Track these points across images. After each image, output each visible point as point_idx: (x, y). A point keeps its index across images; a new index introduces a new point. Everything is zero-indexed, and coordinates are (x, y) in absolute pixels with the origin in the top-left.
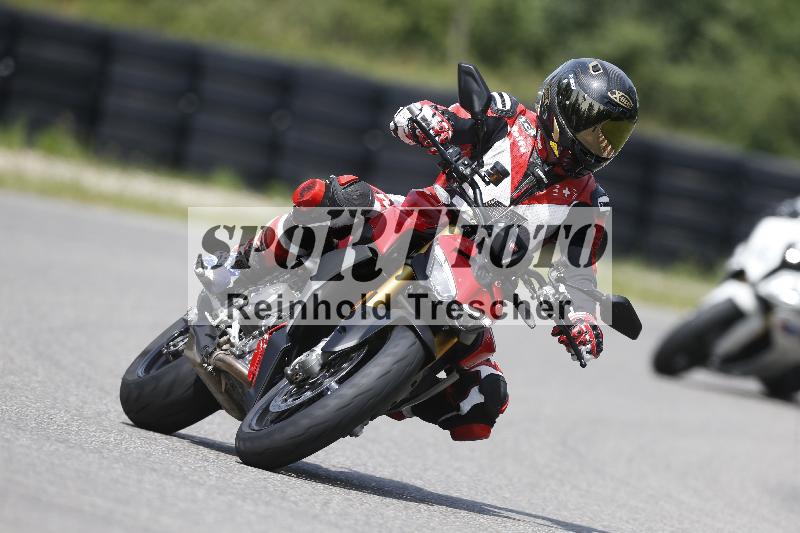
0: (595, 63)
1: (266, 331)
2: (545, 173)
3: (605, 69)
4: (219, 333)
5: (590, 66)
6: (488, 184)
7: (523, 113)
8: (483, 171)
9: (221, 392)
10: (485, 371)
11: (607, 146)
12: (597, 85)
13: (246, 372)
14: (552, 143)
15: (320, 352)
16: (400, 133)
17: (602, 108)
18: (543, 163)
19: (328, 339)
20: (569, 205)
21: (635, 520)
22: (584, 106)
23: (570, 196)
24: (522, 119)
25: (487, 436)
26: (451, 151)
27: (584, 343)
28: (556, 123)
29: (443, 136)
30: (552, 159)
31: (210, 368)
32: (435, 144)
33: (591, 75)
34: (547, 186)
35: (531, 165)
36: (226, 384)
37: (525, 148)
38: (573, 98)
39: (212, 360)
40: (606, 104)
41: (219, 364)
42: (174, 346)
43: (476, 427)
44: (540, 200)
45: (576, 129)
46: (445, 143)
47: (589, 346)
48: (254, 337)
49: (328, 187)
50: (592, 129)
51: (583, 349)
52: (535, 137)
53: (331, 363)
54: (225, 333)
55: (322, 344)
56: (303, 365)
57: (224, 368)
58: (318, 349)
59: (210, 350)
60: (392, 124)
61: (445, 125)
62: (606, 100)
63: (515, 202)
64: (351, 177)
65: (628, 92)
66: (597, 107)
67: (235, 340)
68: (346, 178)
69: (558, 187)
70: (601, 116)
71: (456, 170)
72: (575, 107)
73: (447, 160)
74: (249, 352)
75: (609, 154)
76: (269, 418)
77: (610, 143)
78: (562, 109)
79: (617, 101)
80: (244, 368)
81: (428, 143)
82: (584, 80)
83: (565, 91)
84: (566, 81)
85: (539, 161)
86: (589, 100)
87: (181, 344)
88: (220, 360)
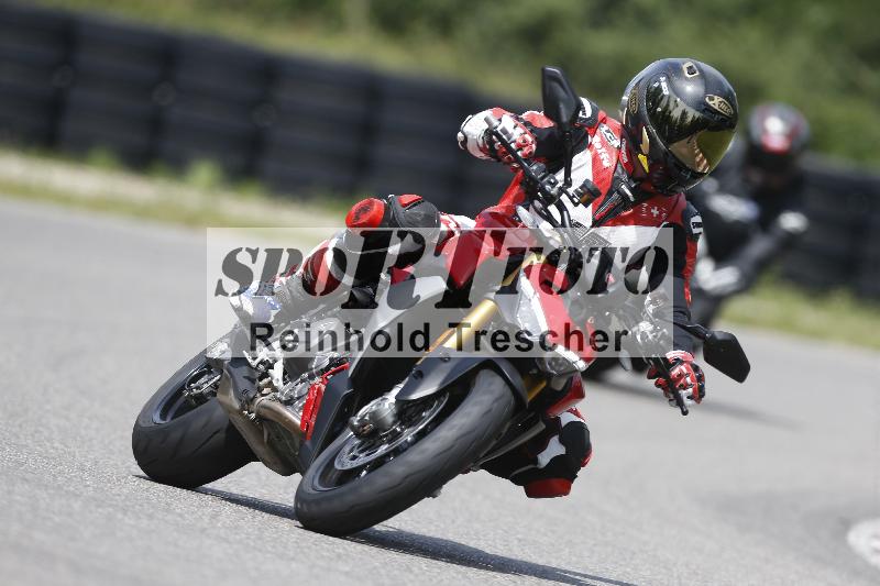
0: (689, 64)
1: (318, 374)
2: (631, 190)
3: (701, 71)
4: (257, 375)
5: (685, 67)
6: (576, 205)
7: (604, 121)
8: (571, 190)
9: (262, 443)
10: (566, 418)
11: (702, 160)
12: (691, 88)
13: (299, 422)
14: (640, 156)
15: (394, 400)
16: (470, 146)
17: (698, 115)
18: (629, 178)
19: (401, 386)
20: (658, 226)
21: (553, 532)
22: (676, 114)
23: (659, 216)
24: (604, 128)
25: (566, 493)
26: (535, 168)
27: (685, 387)
28: (645, 133)
29: (526, 150)
30: (639, 174)
31: (253, 416)
32: (517, 159)
33: (686, 78)
34: (634, 205)
35: (616, 180)
36: (269, 435)
37: (608, 161)
38: (664, 103)
39: (254, 407)
40: (703, 111)
41: (263, 411)
42: (197, 388)
43: (555, 483)
44: (625, 221)
45: (669, 141)
46: (530, 158)
47: (690, 390)
48: (302, 381)
49: (387, 209)
50: (686, 140)
51: (684, 393)
52: (619, 148)
53: (407, 412)
54: (265, 375)
55: (396, 391)
56: (374, 415)
57: (269, 416)
58: (391, 397)
59: (252, 396)
60: (460, 135)
61: (529, 138)
62: (703, 107)
63: (597, 223)
64: (415, 197)
65: (727, 97)
66: (692, 114)
67: (278, 383)
68: (407, 198)
69: (645, 205)
70: (697, 125)
71: (543, 190)
72: (666, 113)
73: (531, 178)
74: (298, 398)
75: (704, 169)
76: (333, 476)
77: (705, 156)
78: (652, 116)
79: (716, 107)
80: (294, 416)
81: (509, 158)
82: (678, 83)
83: (654, 96)
84: (656, 85)
85: (625, 177)
86: (682, 106)
87: (206, 386)
88: (264, 407)
